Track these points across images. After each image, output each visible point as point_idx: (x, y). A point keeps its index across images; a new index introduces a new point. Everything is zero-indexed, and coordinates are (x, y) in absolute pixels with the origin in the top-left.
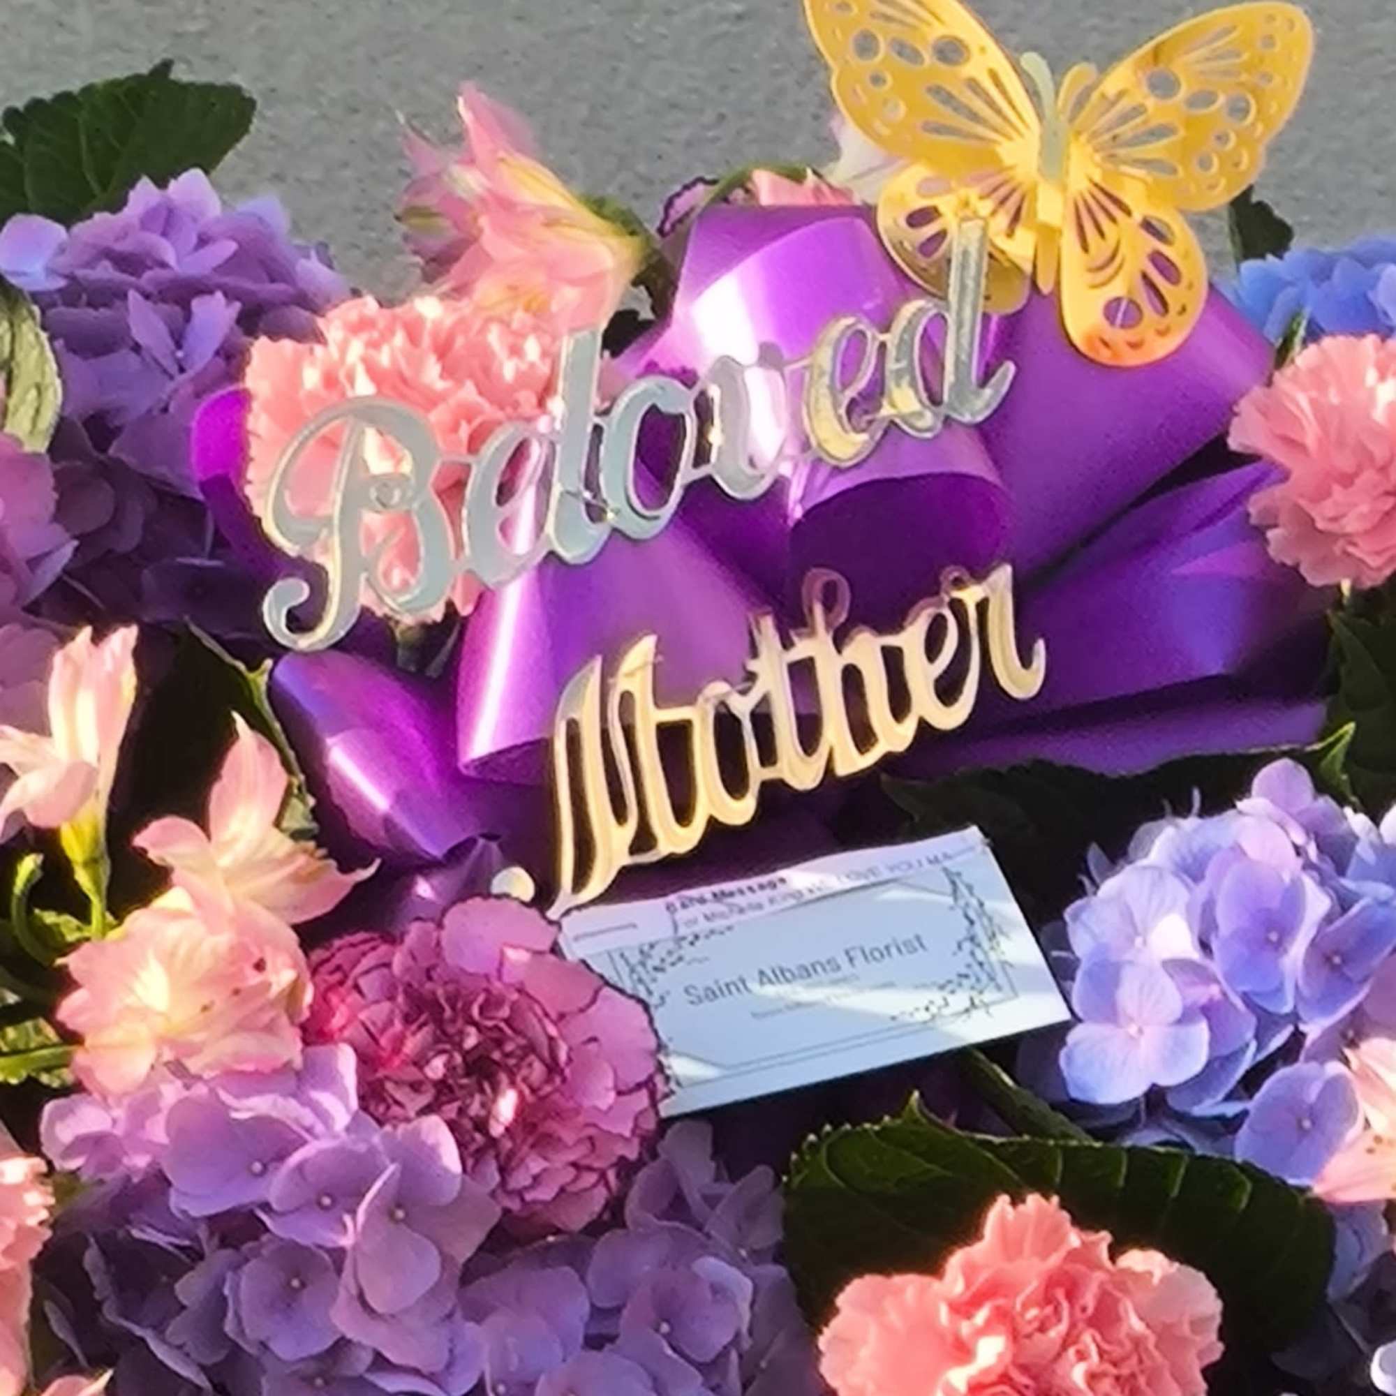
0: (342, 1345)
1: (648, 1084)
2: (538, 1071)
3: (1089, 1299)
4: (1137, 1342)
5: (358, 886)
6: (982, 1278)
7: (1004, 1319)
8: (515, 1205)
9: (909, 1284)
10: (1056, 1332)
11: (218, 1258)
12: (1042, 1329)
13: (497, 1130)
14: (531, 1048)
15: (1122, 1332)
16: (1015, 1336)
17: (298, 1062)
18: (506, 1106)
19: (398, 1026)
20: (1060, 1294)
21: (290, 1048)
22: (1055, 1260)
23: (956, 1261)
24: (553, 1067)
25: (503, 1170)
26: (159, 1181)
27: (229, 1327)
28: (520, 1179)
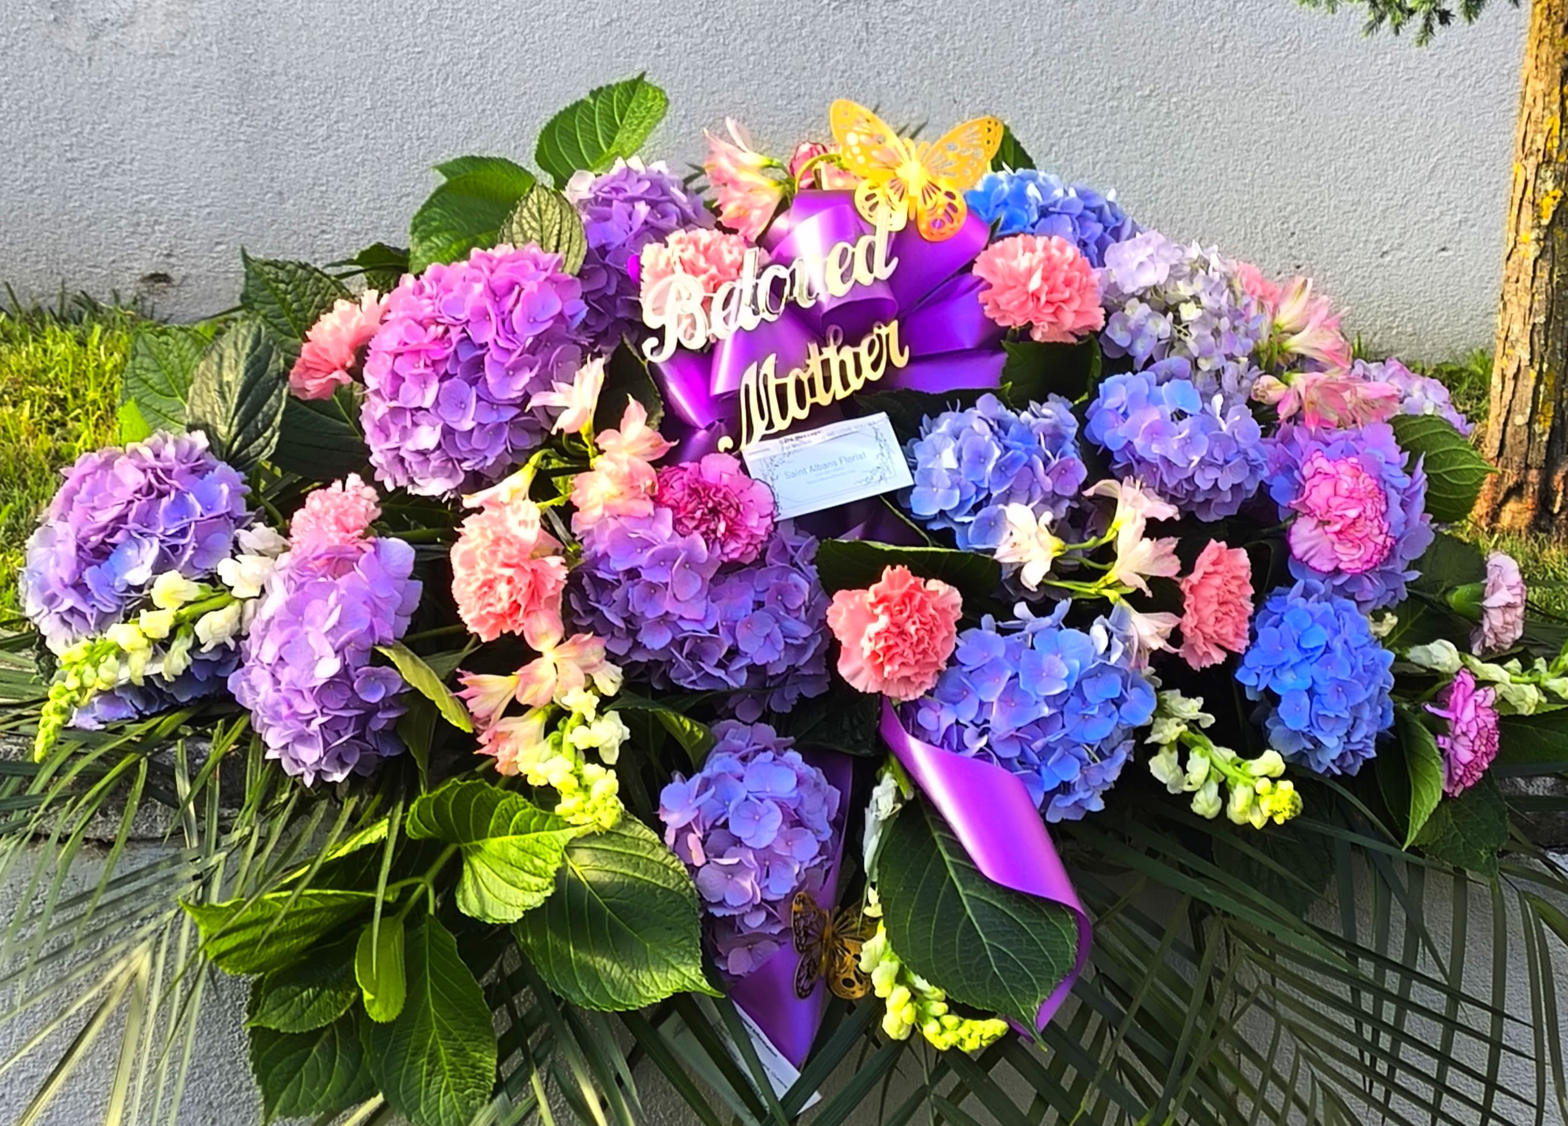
0: (667, 613)
1: (771, 514)
2: (732, 513)
3: (916, 602)
4: (933, 617)
5: (672, 448)
6: (881, 595)
7: (887, 609)
8: (725, 559)
9: (857, 594)
10: (905, 615)
11: (626, 584)
12: (901, 612)
13: (719, 535)
14: (731, 505)
15: (927, 614)
16: (891, 615)
17: (652, 513)
18: (722, 527)
19: (686, 499)
20: (907, 601)
21: (649, 507)
22: (904, 589)
23: (873, 588)
24: (738, 510)
25: (722, 547)
26: (606, 555)
27: (630, 608)
28: (727, 550)
